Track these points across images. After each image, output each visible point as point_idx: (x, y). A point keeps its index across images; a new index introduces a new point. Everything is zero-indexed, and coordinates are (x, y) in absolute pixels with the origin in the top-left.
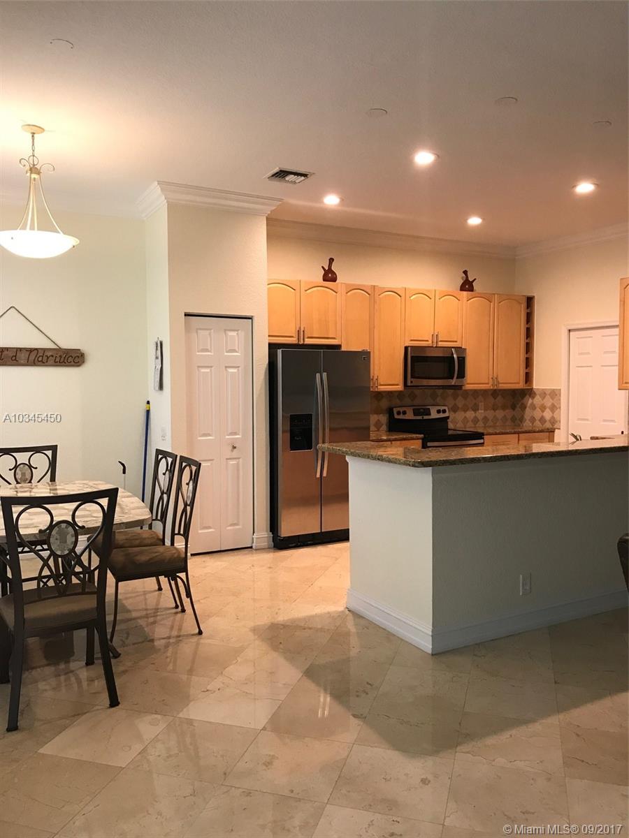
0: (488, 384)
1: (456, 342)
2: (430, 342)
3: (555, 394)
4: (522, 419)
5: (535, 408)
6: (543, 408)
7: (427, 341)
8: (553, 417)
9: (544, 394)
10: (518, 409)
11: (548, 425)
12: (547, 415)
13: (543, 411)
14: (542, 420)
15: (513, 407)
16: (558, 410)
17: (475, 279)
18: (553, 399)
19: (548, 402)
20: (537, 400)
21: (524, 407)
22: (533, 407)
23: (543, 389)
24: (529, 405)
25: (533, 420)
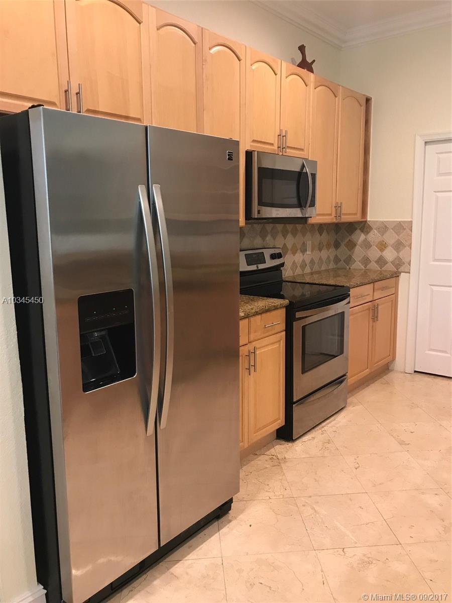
0: (331, 215)
1: (302, 150)
2: (275, 147)
3: (403, 228)
4: (349, 260)
5: (370, 246)
6: (382, 246)
7: (272, 144)
8: (398, 258)
9: (384, 228)
10: (343, 247)
11: (390, 267)
12: (389, 255)
13: (382, 250)
14: (381, 261)
15: (337, 245)
16: (408, 248)
17: (314, 61)
18: (398, 234)
19: (390, 238)
20: (374, 236)
21: (352, 245)
22: (367, 245)
23: (382, 222)
24: (358, 243)
25: (366, 261)
